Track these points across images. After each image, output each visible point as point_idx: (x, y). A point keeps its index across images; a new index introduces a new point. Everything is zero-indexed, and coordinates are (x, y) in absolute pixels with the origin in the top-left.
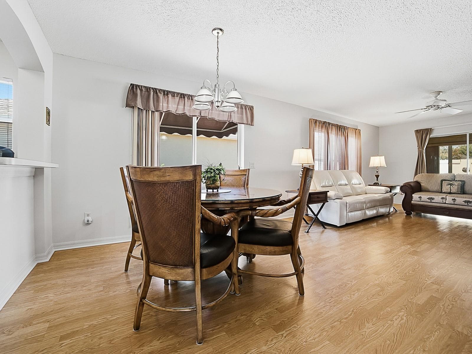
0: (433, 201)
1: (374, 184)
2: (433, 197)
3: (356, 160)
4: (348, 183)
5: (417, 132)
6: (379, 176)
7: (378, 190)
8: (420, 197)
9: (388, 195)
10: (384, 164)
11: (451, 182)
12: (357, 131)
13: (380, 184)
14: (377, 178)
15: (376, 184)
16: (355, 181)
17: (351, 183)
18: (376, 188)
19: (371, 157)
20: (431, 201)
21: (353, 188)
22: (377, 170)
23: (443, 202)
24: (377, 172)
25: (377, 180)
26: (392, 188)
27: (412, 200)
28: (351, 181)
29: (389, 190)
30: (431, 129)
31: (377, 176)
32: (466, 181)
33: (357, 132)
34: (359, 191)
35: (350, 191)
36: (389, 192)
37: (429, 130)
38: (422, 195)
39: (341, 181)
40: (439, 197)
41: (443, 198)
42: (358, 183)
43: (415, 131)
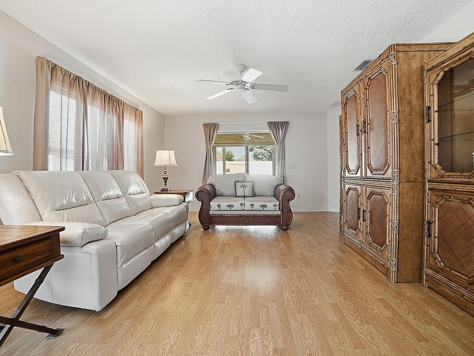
0: (232, 209)
1: (162, 190)
2: (232, 204)
3: (136, 156)
4: (121, 194)
5: (205, 125)
6: (167, 178)
7: (168, 200)
8: (219, 205)
9: (182, 206)
10: (174, 162)
11: (244, 184)
12: (138, 112)
13: (169, 190)
14: (166, 182)
15: (164, 191)
16: (133, 189)
17: (129, 192)
18: (166, 197)
19: (158, 152)
20: (230, 209)
21: (130, 202)
22: (165, 171)
23: (242, 209)
24: (165, 173)
25: (166, 185)
26: (185, 194)
27: (210, 210)
28: (128, 189)
29: (182, 199)
30: (218, 124)
31: (166, 179)
32: (255, 182)
33: (137, 114)
34: (141, 204)
35: (126, 207)
36: (183, 202)
37: (216, 125)
38: (221, 202)
39: (109, 191)
40: (238, 204)
41: (241, 204)
42: (139, 191)
43: (203, 124)
